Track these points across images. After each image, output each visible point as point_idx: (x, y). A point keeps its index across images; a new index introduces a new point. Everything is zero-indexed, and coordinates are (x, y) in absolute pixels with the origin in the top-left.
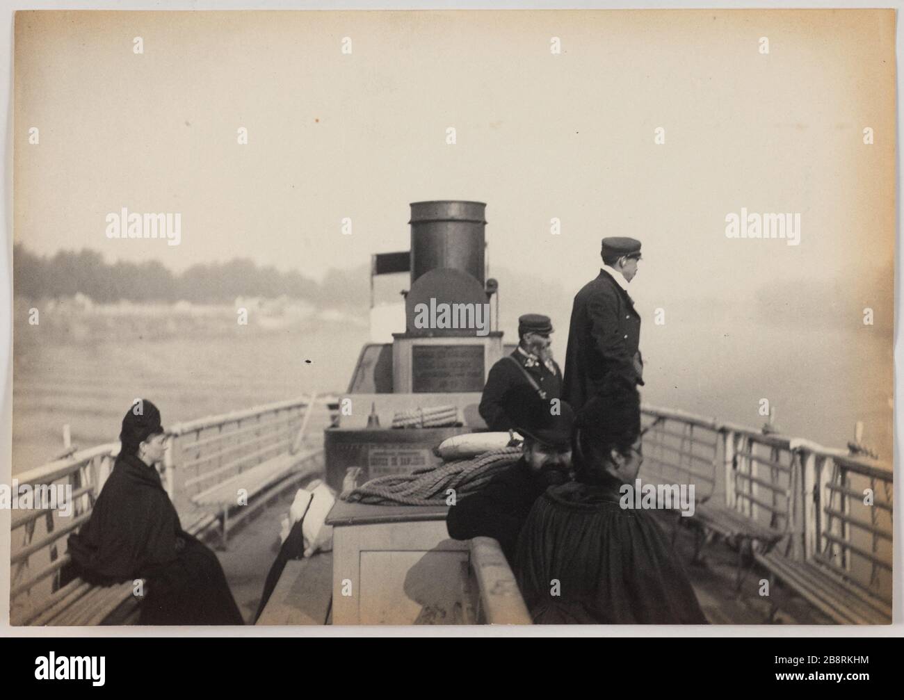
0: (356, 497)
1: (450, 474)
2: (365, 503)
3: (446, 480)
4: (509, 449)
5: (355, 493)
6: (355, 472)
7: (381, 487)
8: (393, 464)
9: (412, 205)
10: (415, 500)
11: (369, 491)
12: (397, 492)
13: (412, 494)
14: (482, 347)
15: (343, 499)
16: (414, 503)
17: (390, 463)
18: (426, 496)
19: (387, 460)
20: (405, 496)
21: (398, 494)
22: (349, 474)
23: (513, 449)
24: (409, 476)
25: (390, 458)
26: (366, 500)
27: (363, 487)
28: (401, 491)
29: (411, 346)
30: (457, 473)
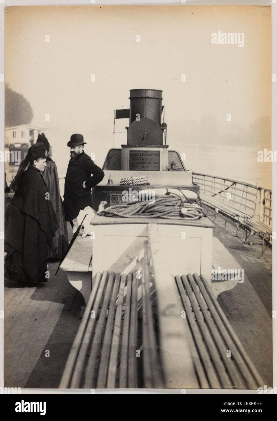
0: (103, 214)
1: (142, 205)
2: (107, 216)
3: (140, 208)
4: (166, 196)
5: (103, 212)
6: (103, 203)
7: (114, 210)
8: (120, 200)
9: (131, 91)
10: (127, 216)
11: (108, 211)
12: (120, 212)
13: (126, 213)
14: (159, 152)
15: (98, 214)
16: (127, 217)
17: (119, 199)
18: (132, 214)
19: (118, 198)
20: (123, 214)
21: (120, 213)
22: (101, 204)
23: (168, 196)
24: (125, 205)
25: (119, 197)
26: (107, 215)
27: (106, 210)
28: (122, 212)
29: (129, 151)
30: (145, 205)
